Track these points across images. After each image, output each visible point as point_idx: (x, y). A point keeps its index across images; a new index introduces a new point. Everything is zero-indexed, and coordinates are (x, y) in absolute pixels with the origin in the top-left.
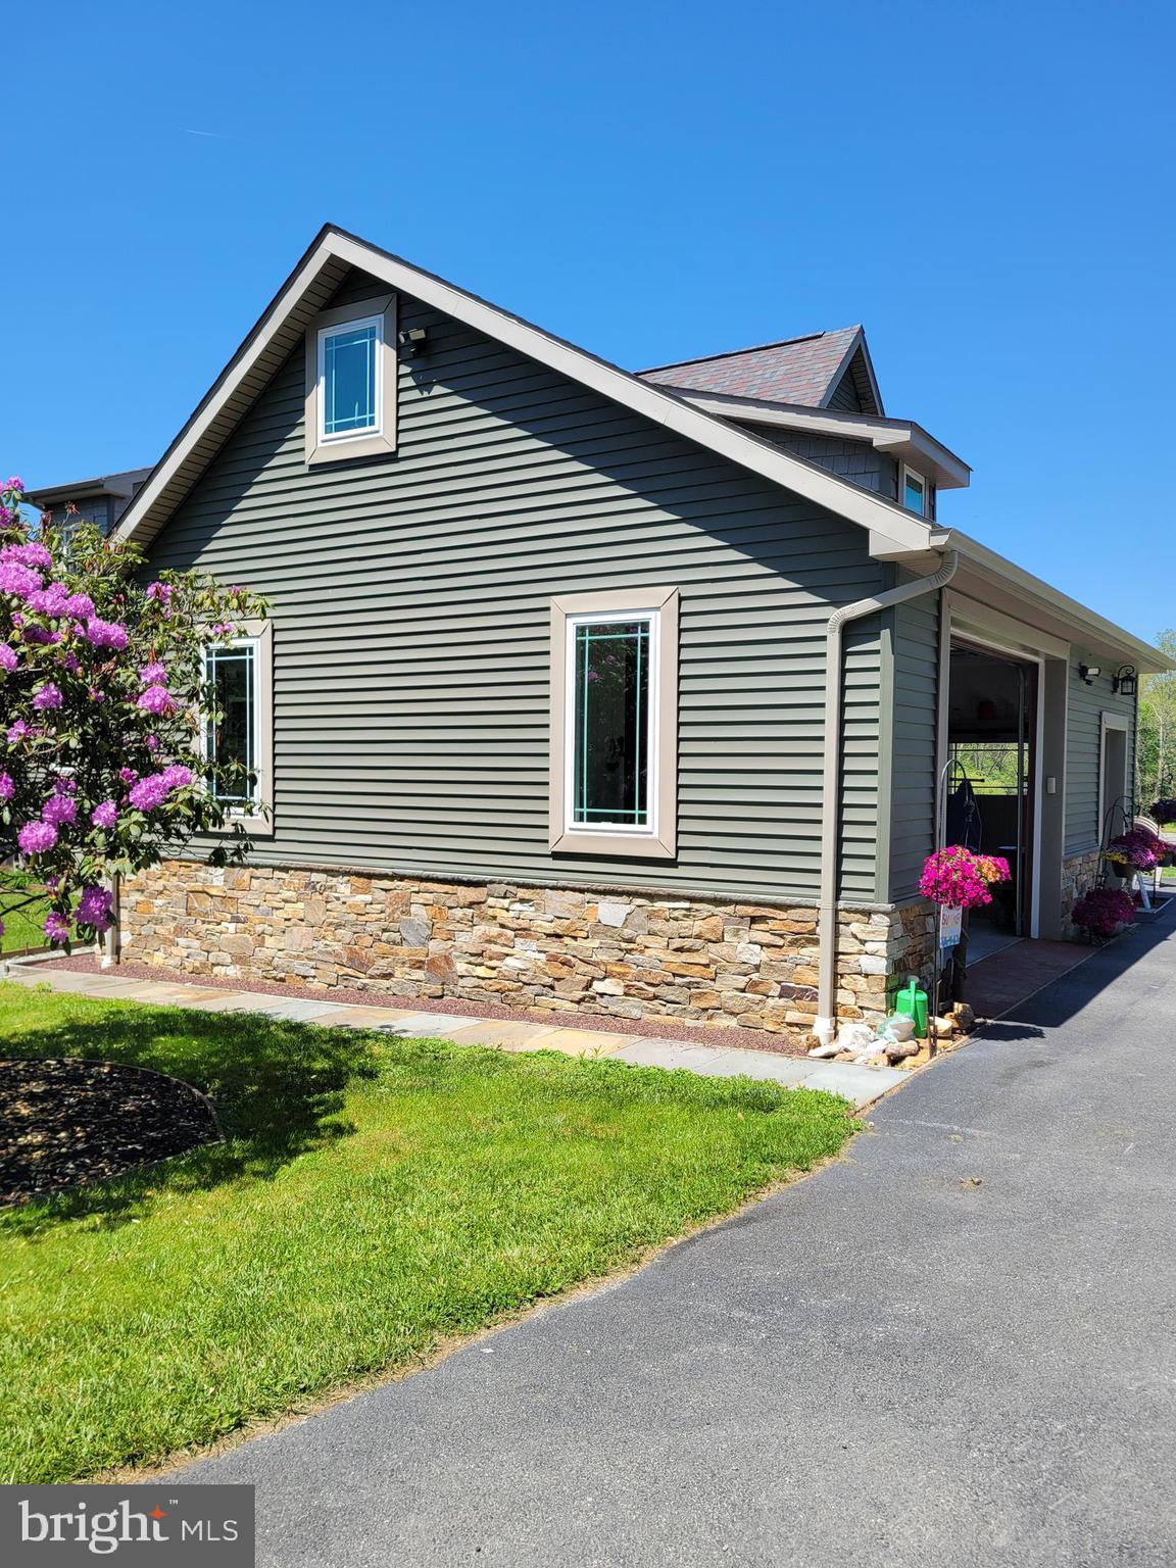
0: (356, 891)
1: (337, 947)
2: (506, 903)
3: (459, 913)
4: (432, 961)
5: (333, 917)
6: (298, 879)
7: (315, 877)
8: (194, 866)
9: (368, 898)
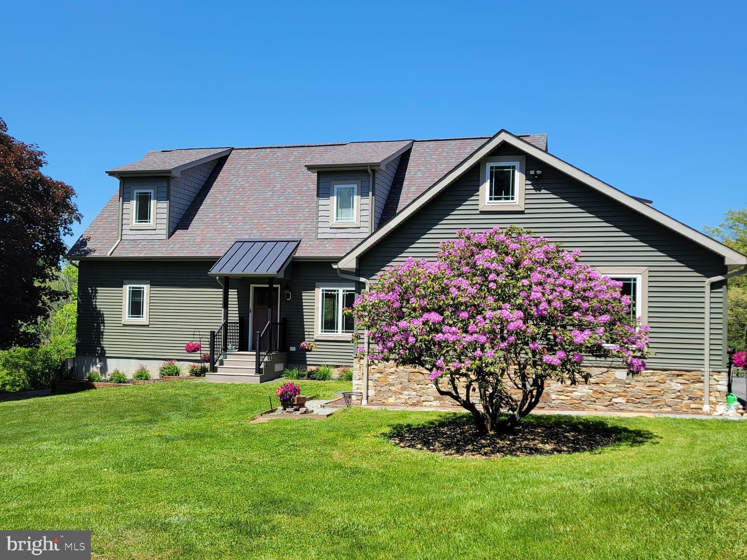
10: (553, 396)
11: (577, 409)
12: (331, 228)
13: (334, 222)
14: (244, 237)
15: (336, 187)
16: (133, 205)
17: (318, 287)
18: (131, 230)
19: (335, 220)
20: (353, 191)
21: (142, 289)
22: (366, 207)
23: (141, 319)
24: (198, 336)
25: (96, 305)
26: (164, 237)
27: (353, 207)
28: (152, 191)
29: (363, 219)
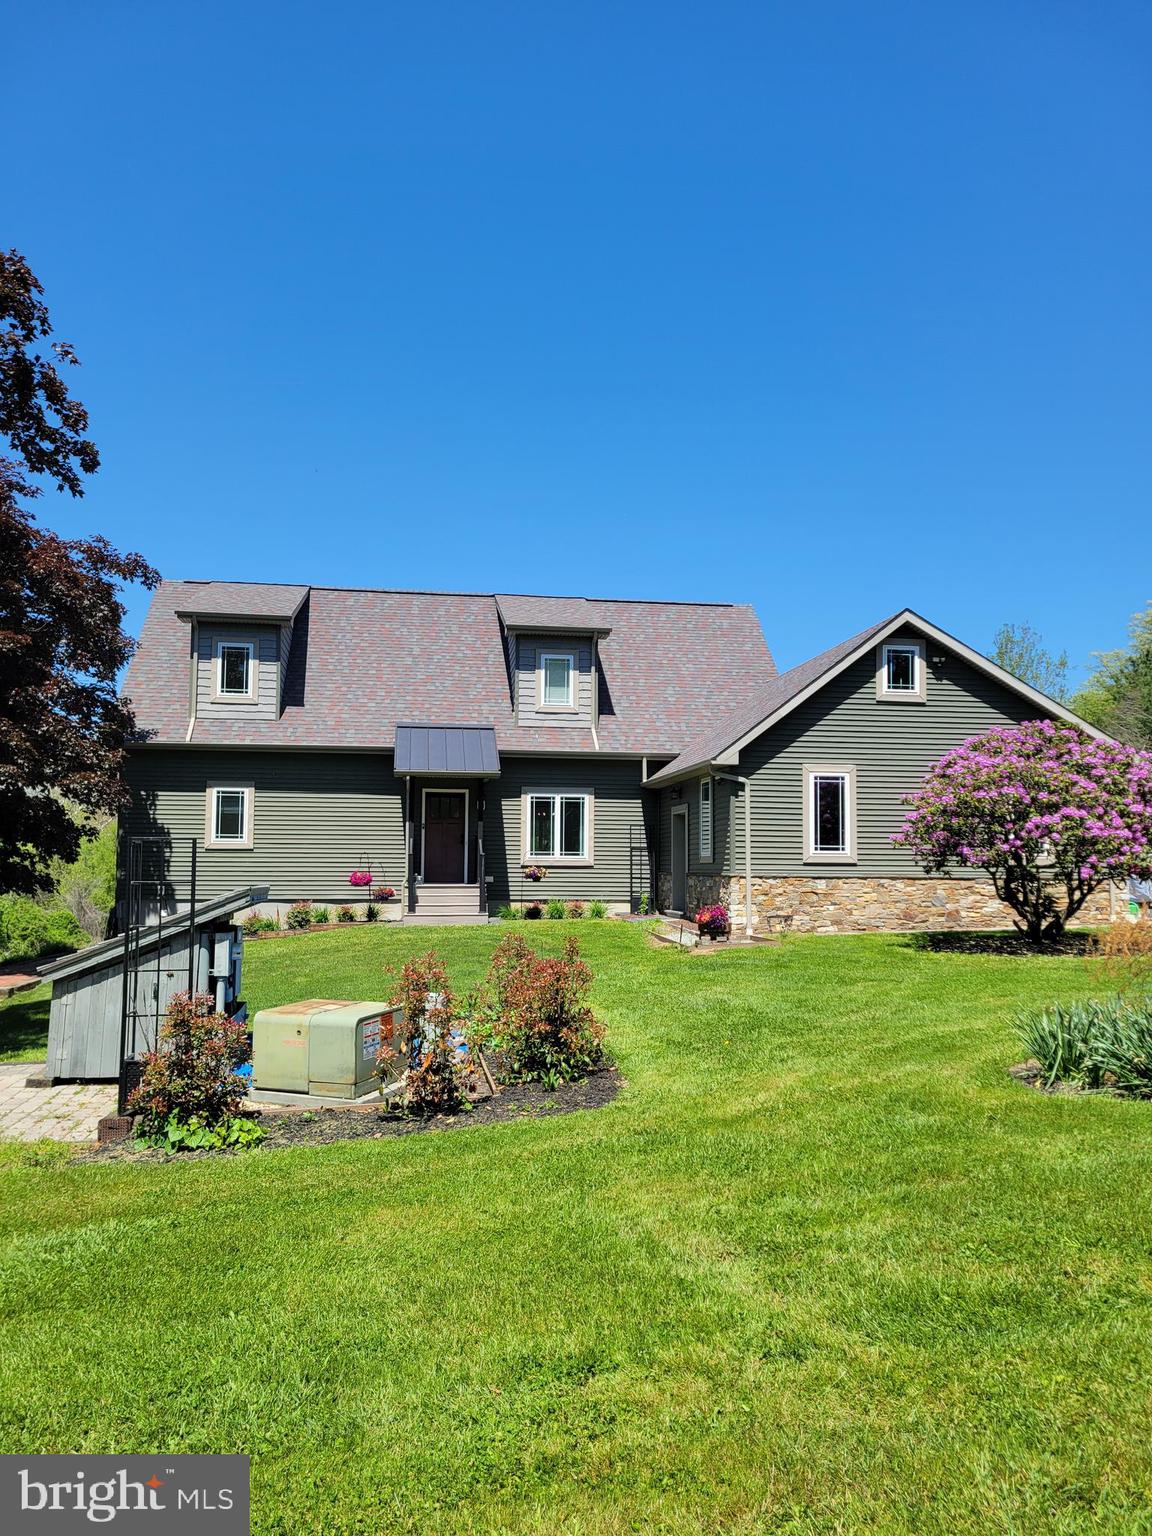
0: (908, 886)
1: (896, 911)
2: (984, 886)
3: (962, 892)
4: (950, 913)
5: (895, 898)
6: (873, 883)
7: (882, 881)
8: (805, 880)
9: (914, 889)
10: (963, 914)
11: (988, 925)
12: (537, 713)
13: (542, 703)
14: (404, 720)
15: (544, 657)
16: (217, 665)
17: (526, 793)
18: (212, 703)
19: (543, 702)
20: (569, 664)
21: (240, 795)
22: (588, 687)
23: (239, 839)
24: (367, 865)
25: (155, 819)
26: (273, 716)
27: (568, 686)
28: (251, 646)
29: (583, 702)
